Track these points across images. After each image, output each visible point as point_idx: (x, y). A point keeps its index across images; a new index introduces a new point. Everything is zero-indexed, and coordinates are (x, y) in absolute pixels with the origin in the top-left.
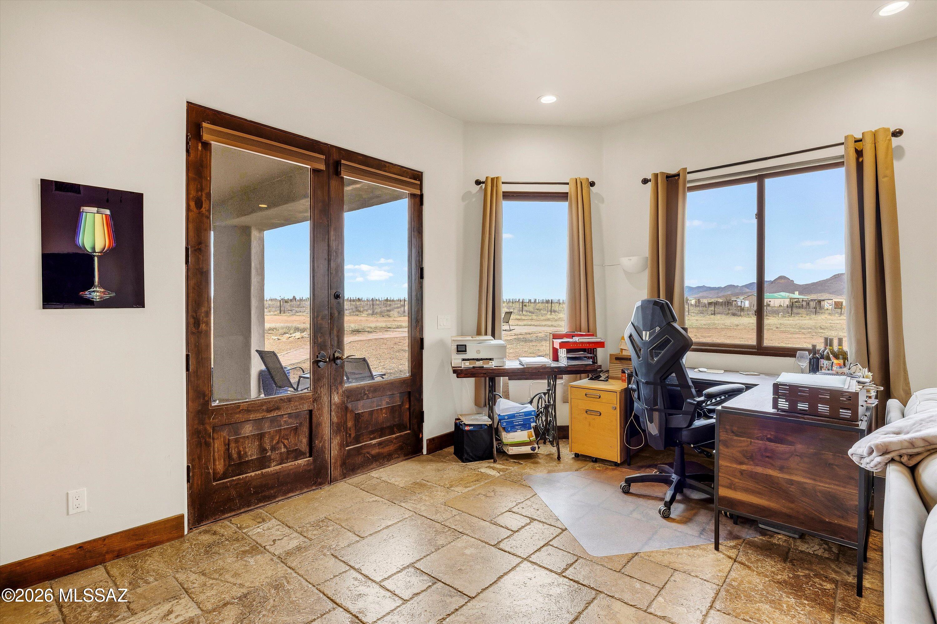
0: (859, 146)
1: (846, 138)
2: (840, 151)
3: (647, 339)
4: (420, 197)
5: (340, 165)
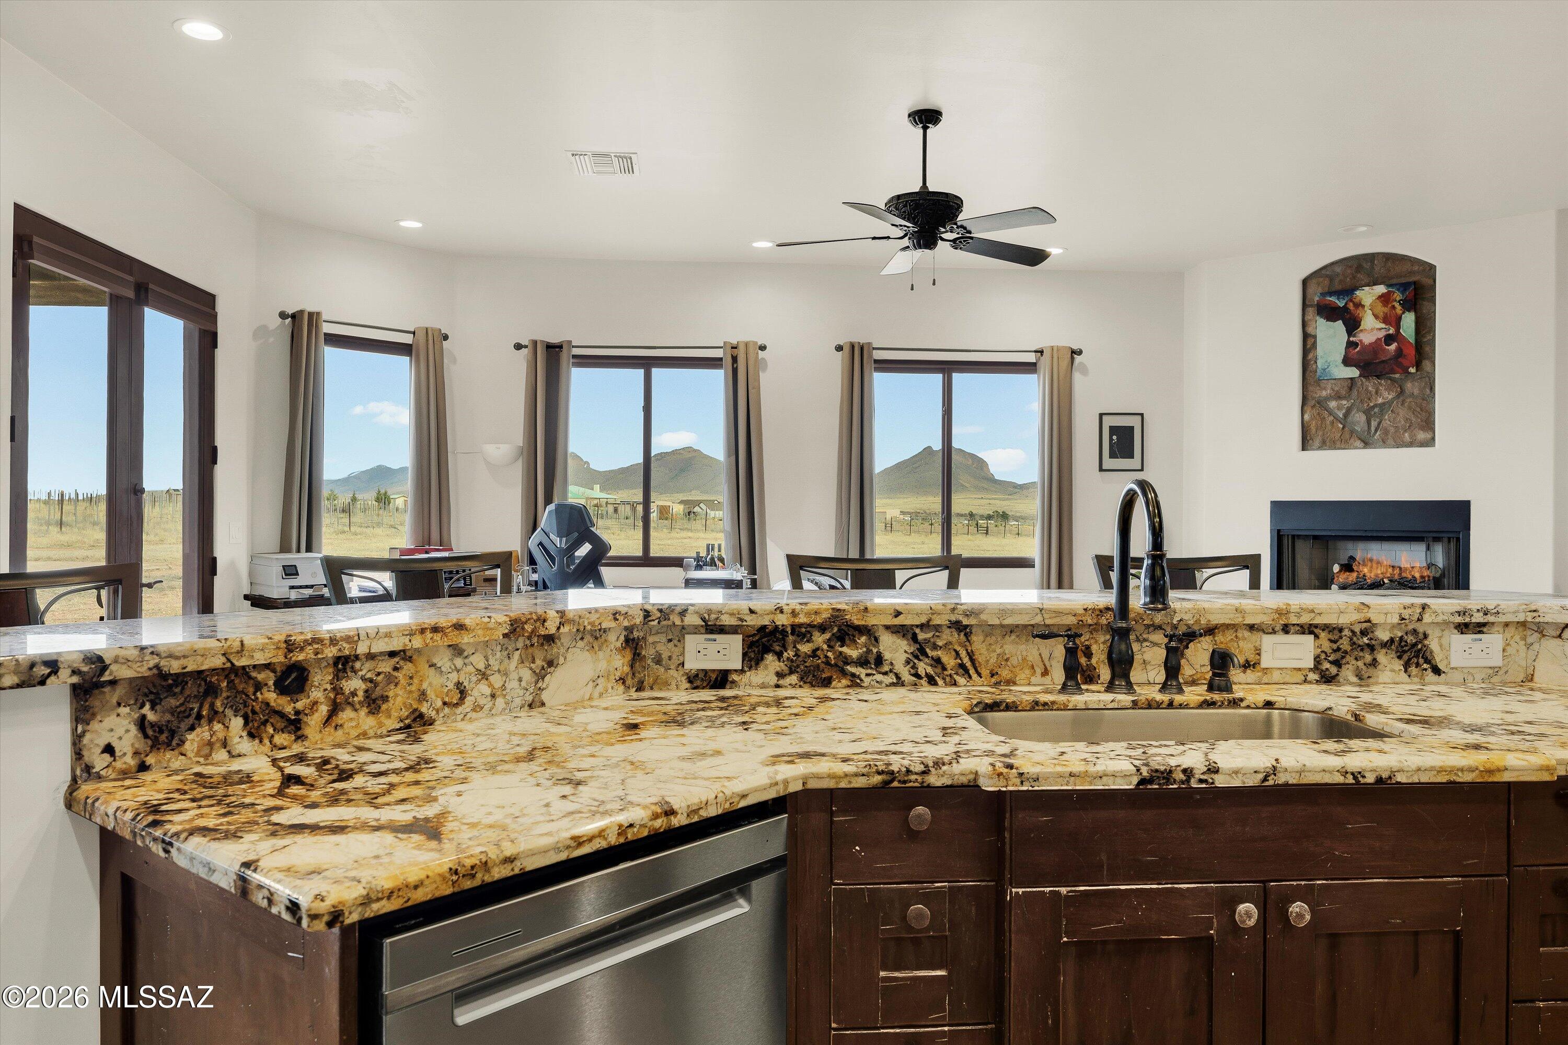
0: (735, 351)
1: (725, 343)
2: (718, 353)
3: (563, 546)
4: (214, 335)
5: (147, 290)
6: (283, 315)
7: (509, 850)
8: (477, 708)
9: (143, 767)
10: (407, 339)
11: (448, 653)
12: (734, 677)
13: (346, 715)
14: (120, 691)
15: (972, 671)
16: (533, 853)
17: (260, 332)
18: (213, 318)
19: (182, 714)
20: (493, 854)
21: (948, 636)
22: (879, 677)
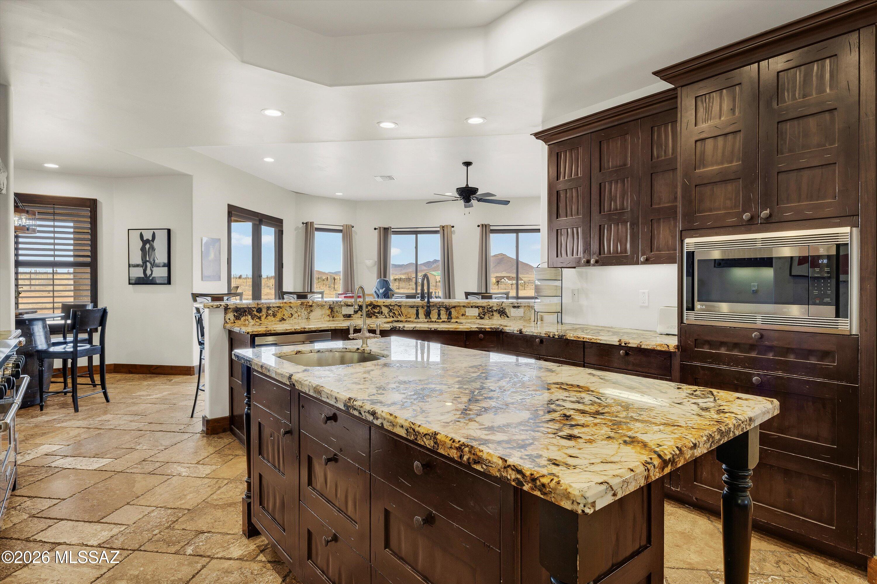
0: (444, 228)
1: (440, 226)
4: (282, 231)
5: (262, 221)
6: (303, 223)
7: (275, 329)
8: (295, 318)
9: (234, 322)
10: (341, 228)
11: (289, 307)
12: (352, 315)
13: (269, 317)
14: (231, 310)
15: (401, 315)
16: (278, 330)
17: (297, 229)
18: (282, 226)
19: (241, 315)
20: (272, 329)
21: (396, 307)
22: (382, 316)
